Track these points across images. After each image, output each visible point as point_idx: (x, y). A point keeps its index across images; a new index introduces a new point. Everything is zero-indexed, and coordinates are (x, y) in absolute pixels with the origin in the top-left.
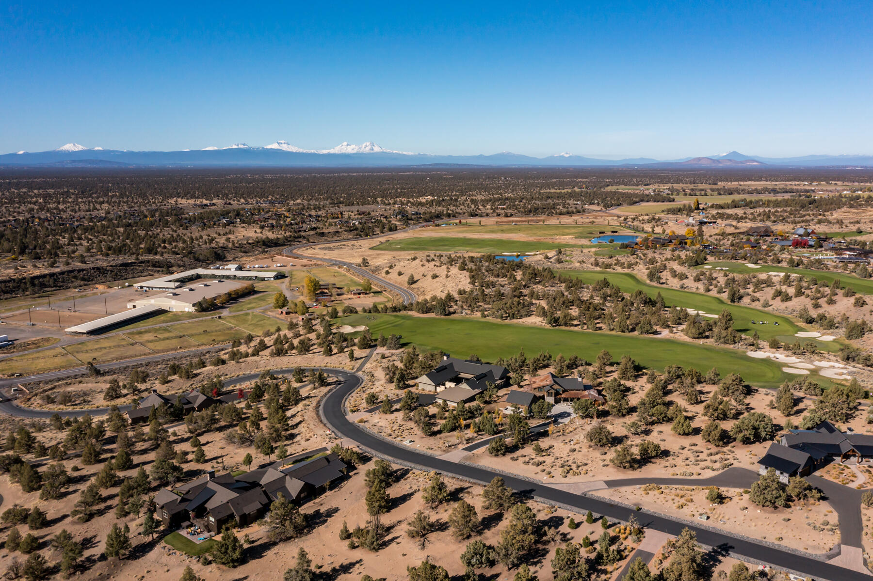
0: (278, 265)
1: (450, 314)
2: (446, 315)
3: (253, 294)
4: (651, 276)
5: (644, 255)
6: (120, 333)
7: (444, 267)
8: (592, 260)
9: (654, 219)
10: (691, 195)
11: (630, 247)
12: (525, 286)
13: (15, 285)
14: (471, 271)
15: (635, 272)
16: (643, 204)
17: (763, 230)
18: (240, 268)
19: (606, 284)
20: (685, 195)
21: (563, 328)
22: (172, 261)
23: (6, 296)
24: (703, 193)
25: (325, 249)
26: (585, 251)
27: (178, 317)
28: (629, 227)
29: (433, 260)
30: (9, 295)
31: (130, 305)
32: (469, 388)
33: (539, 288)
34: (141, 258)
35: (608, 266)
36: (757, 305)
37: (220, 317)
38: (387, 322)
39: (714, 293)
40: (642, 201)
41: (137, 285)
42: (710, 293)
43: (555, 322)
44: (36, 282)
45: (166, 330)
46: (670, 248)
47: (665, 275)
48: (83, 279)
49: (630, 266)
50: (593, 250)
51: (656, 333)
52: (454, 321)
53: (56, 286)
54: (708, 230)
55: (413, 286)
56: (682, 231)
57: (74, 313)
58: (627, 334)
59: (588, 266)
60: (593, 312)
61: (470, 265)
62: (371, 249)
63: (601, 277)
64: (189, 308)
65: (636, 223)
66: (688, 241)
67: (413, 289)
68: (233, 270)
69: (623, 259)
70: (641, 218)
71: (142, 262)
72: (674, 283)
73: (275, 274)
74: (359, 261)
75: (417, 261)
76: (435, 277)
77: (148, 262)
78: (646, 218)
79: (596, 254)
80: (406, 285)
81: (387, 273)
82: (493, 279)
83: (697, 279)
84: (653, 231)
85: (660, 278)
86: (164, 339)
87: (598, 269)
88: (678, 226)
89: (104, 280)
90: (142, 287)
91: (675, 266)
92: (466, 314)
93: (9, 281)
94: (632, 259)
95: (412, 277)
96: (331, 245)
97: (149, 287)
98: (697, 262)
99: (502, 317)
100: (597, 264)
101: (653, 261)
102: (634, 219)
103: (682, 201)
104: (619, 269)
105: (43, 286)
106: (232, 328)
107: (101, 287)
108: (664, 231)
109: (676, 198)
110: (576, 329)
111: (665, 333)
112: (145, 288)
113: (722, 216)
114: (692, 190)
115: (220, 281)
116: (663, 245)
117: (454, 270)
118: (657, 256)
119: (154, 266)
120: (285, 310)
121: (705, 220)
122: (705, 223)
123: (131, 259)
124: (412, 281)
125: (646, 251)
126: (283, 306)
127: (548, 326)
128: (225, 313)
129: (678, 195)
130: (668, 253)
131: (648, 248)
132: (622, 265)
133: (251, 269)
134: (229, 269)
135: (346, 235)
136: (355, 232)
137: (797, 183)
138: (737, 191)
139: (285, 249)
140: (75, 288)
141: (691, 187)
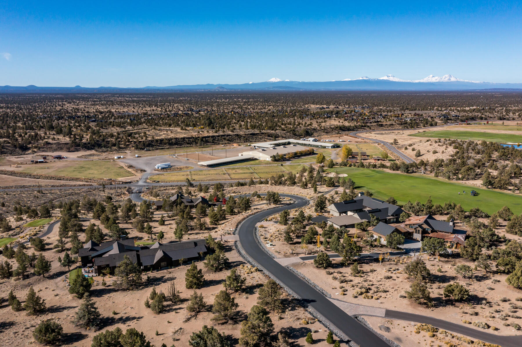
0: (341, 140)
1: (413, 172)
2: (407, 172)
3: (312, 155)
6: (223, 168)
7: (445, 146)
13: (194, 140)
14: (460, 149)
18: (315, 141)
21: (498, 190)
22: (279, 134)
23: (188, 145)
25: (378, 134)
27: (261, 163)
30: (189, 145)
31: (240, 154)
32: (358, 217)
34: (263, 131)
37: (282, 165)
41: (253, 145)
43: (491, 184)
44: (204, 139)
48: (228, 140)
52: (410, 177)
53: (213, 142)
57: (212, 156)
62: (409, 135)
68: (311, 141)
71: (263, 134)
73: (332, 144)
74: (392, 141)
76: (435, 153)
77: (266, 134)
80: (415, 157)
81: (406, 149)
86: (242, 173)
89: (239, 141)
90: (255, 146)
92: (424, 173)
93: (191, 138)
95: (419, 151)
96: (383, 132)
97: (258, 147)
105: (207, 142)
107: (235, 145)
112: (256, 147)
115: (294, 146)
117: (450, 148)
119: (269, 136)
120: (322, 164)
123: (258, 132)
124: (419, 155)
126: (322, 162)
128: (288, 163)
133: (323, 142)
134: (309, 141)
135: (397, 127)
136: (405, 125)
139: (353, 133)
140: (222, 144)
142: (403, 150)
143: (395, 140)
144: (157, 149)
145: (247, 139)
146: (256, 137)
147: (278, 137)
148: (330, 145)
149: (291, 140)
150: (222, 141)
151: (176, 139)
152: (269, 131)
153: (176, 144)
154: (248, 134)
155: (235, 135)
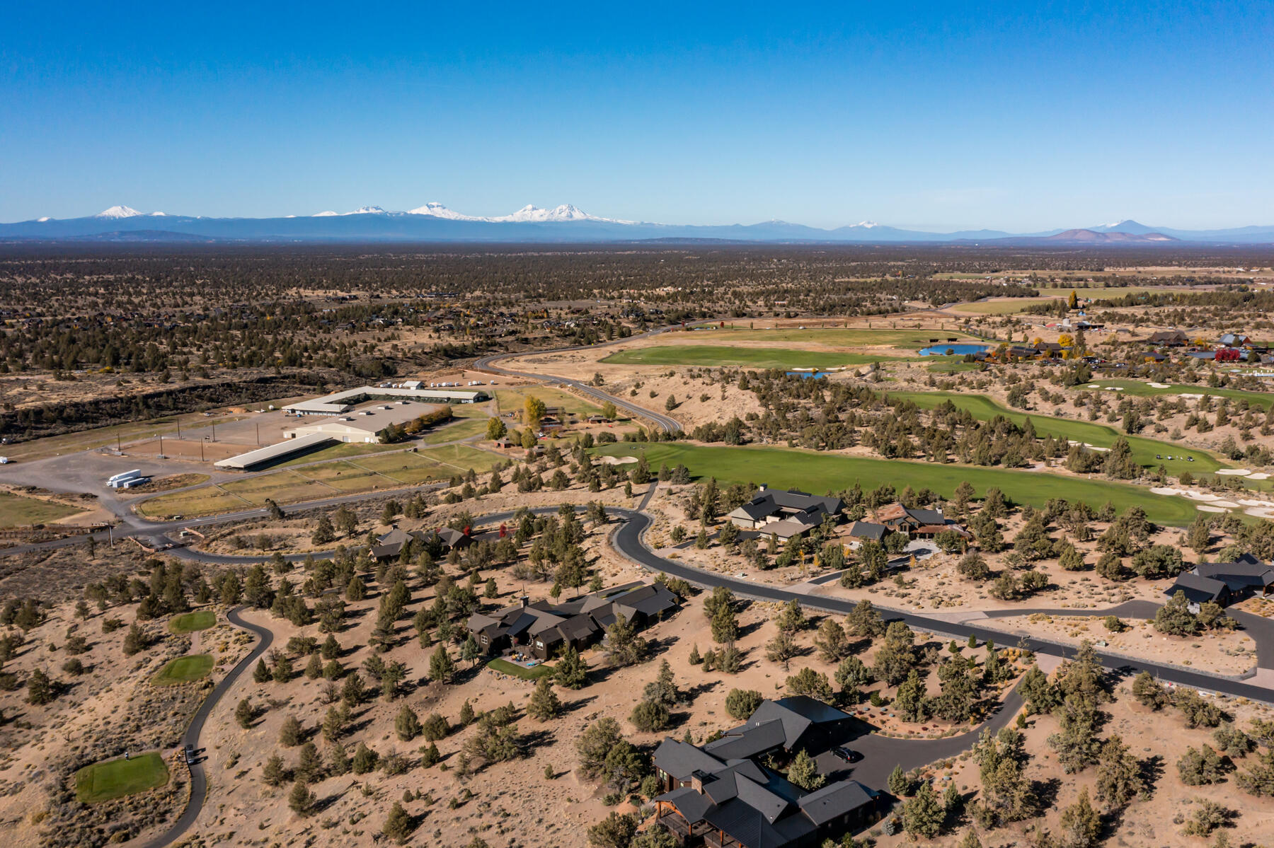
0: (474, 383)
1: (744, 443)
2: (739, 444)
3: (452, 421)
4: (1013, 399)
5: (1001, 371)
6: (288, 469)
7: (718, 386)
8: (925, 378)
9: (1009, 321)
10: (1063, 286)
11: (977, 359)
12: (839, 409)
13: (124, 405)
14: (757, 390)
15: (989, 394)
16: (992, 300)
17: (1173, 336)
18: (422, 387)
19: (950, 407)
20: (1055, 286)
21: (902, 460)
22: (326, 376)
23: (114, 421)
24: (1082, 283)
25: (534, 361)
26: (914, 365)
27: (357, 450)
28: (974, 333)
29: (700, 376)
30: (118, 420)
31: (287, 434)
32: (798, 522)
33: (859, 412)
34: (284, 371)
35: (950, 386)
36: (1165, 437)
37: (416, 450)
38: (661, 453)
39: (1103, 421)
40: (990, 295)
41: (287, 408)
42: (1098, 422)
43: (892, 451)
44: (151, 402)
45: (346, 466)
46: (1038, 361)
47: (1033, 397)
49: (981, 385)
50: (925, 364)
51: (1027, 466)
52: (752, 451)
53: (177, 409)
54: (1091, 338)
55: (674, 411)
56: (1053, 338)
57: (215, 444)
58: (989, 467)
59: (920, 386)
60: (940, 442)
61: (755, 383)
62: (600, 361)
63: (944, 400)
64: (370, 438)
65: (983, 327)
66: (1064, 352)
67: (675, 416)
68: (413, 389)
69: (969, 377)
70: (990, 320)
71: (285, 377)
72: (1047, 408)
73: (474, 394)
74: (591, 377)
75: (676, 378)
76: (705, 398)
77: (295, 377)
78: (998, 319)
79: (930, 369)
80: (665, 410)
81: (634, 393)
82: (791, 400)
83: (1079, 403)
84: (1010, 338)
85: (1025, 401)
86: (350, 477)
87: (935, 390)
88: (1046, 331)
89: (238, 401)
90: (294, 411)
91: (1047, 385)
92: (767, 442)
93: (115, 401)
94: (983, 376)
95: (672, 399)
96: (542, 356)
97: (303, 411)
98: (1079, 380)
99: (817, 447)
100: (933, 384)
101: (1013, 379)
102: (980, 322)
103: (1050, 296)
104: (966, 390)
105: (160, 407)
106: (435, 464)
107: (236, 410)
108: (1026, 339)
109: (1042, 291)
110: (920, 461)
111: (1040, 467)
112: (297, 413)
113: (1112, 318)
114: (1065, 279)
115: (404, 403)
116: (1027, 357)
117: (733, 390)
118: (1020, 373)
119: (302, 383)
120: (503, 441)
121: (1087, 323)
122: (1087, 327)
123: (271, 373)
124: (673, 405)
125: (1002, 366)
126: (500, 436)
127: (882, 458)
128: (420, 444)
129: (1044, 286)
130: (1035, 368)
131: (1005, 361)
132: (970, 385)
133: (433, 388)
134: (409, 388)
135: (559, 342)
136: (573, 338)
137: (1226, 269)
138: (1135, 281)
139: (477, 362)
140: (203, 411)
141: (1064, 274)
142: (629, 397)
143: (597, 375)
145: (253, 394)
146: (273, 387)
147: (326, 383)
148: (472, 395)
149: (367, 390)
150: (197, 403)
152: (296, 370)
154: (251, 382)
155: (223, 385)
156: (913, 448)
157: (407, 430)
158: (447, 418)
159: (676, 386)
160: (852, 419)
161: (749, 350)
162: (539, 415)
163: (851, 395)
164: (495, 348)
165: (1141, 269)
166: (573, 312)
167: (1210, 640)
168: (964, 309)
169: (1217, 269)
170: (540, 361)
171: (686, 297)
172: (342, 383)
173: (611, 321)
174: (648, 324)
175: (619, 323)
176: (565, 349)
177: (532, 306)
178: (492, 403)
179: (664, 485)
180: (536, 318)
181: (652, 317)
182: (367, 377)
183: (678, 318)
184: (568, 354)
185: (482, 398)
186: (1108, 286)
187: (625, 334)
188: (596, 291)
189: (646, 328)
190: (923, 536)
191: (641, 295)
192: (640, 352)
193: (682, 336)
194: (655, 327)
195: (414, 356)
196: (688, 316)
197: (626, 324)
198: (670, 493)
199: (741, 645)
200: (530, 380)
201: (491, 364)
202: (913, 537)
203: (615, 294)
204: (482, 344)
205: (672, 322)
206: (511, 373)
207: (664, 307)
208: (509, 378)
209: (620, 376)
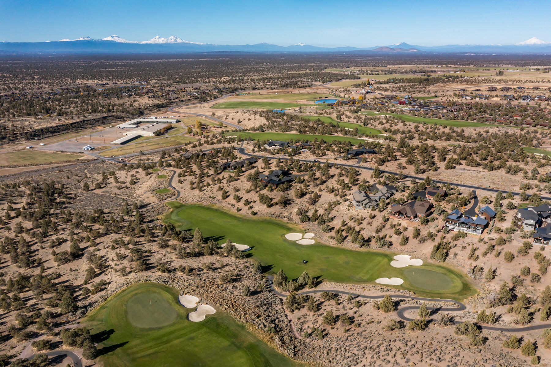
0: (172, 116)
1: (264, 131)
2: (262, 132)
3: (173, 129)
4: (337, 117)
5: (337, 109)
7: (253, 116)
8: (315, 111)
9: (346, 90)
10: (370, 74)
11: (331, 105)
12: (289, 122)
14: (265, 117)
15: (332, 116)
16: (344, 81)
17: (391, 96)
18: (156, 118)
19: (319, 120)
20: (367, 74)
21: (303, 134)
22: (123, 115)
23: (63, 132)
24: (377, 73)
25: (187, 108)
26: (312, 107)
28: (334, 95)
29: (247, 113)
31: (124, 134)
32: (279, 147)
33: (294, 122)
35: (321, 114)
36: (373, 127)
39: (359, 123)
40: (343, 79)
41: (117, 126)
42: (358, 123)
43: (301, 132)
45: (149, 142)
46: (348, 106)
47: (343, 117)
48: (90, 124)
49: (330, 114)
50: (315, 107)
51: (333, 134)
52: (266, 133)
53: (82, 128)
54: (369, 96)
55: (240, 124)
56: (357, 97)
58: (324, 135)
59: (313, 114)
60: (313, 129)
61: (264, 115)
62: (211, 108)
63: (318, 118)
64: (151, 134)
65: (337, 93)
66: (357, 102)
67: (240, 125)
68: (154, 119)
69: (328, 111)
70: (340, 90)
71: (110, 116)
72: (346, 120)
74: (210, 113)
75: (239, 113)
76: (249, 120)
77: (113, 116)
78: (343, 89)
79: (317, 109)
80: (237, 123)
81: (226, 119)
82: (275, 119)
83: (355, 118)
84: (344, 97)
85: (341, 118)
87: (317, 115)
88: (356, 95)
89: (98, 125)
90: (120, 127)
91: (348, 113)
92: (270, 131)
94: (331, 111)
95: (239, 120)
96: (190, 106)
97: (123, 127)
98: (356, 112)
99: (283, 132)
100: (317, 113)
101: (340, 111)
102: (336, 90)
103: (364, 79)
104: (326, 115)
106: (175, 141)
107: (100, 128)
108: (349, 97)
109: (361, 76)
110: (307, 134)
111: (336, 134)
113: (378, 89)
114: (372, 71)
115: (155, 124)
116: (346, 104)
117: (257, 117)
118: (342, 109)
119: (116, 118)
120: (192, 134)
121: (370, 91)
122: (369, 92)
123: (105, 115)
124: (239, 122)
125: (338, 107)
126: (191, 132)
127: (299, 134)
128: (167, 136)
129: (363, 74)
130: (347, 108)
131: (339, 105)
132: (327, 113)
133: (159, 119)
135: (194, 101)
136: (199, 100)
137: (430, 66)
138: (395, 72)
139: (169, 109)
140: (90, 128)
141: (372, 68)
142: (225, 120)
143: (212, 113)
144: (45, 138)
148: (175, 120)
149: (139, 120)
151: (51, 127)
153: (55, 132)
155: (92, 119)
156: (306, 131)
157: (162, 131)
158: (170, 128)
159: (239, 116)
160: (292, 124)
161: (259, 102)
162: (200, 126)
163: (292, 118)
164: (173, 104)
165: (400, 66)
166: (195, 89)
167: (351, 161)
168: (333, 85)
169: (427, 66)
170: (190, 108)
171: (234, 81)
172: (129, 118)
173: (210, 92)
174: (223, 93)
175: (213, 93)
176: (196, 103)
177: (178, 87)
178: (181, 123)
179: (245, 142)
180: (182, 92)
181: (224, 90)
182: (136, 115)
183: (233, 91)
184: (199, 105)
185: (178, 121)
186: (386, 74)
187: (216, 97)
188: (199, 79)
189: (222, 95)
190: (305, 148)
191: (217, 81)
192: (223, 104)
193: (236, 98)
194: (225, 94)
195: (147, 108)
196: (236, 90)
197: (215, 93)
198: (248, 143)
199: (270, 165)
200: (190, 115)
201: (174, 109)
202: (303, 149)
203: (207, 80)
204: (168, 103)
205: (231, 92)
206: (183, 113)
207: (227, 86)
208: (183, 114)
209: (219, 113)
